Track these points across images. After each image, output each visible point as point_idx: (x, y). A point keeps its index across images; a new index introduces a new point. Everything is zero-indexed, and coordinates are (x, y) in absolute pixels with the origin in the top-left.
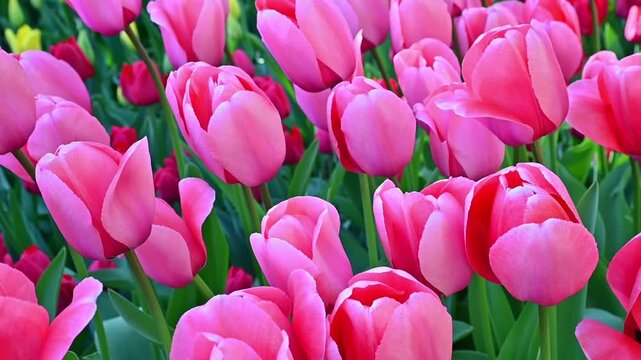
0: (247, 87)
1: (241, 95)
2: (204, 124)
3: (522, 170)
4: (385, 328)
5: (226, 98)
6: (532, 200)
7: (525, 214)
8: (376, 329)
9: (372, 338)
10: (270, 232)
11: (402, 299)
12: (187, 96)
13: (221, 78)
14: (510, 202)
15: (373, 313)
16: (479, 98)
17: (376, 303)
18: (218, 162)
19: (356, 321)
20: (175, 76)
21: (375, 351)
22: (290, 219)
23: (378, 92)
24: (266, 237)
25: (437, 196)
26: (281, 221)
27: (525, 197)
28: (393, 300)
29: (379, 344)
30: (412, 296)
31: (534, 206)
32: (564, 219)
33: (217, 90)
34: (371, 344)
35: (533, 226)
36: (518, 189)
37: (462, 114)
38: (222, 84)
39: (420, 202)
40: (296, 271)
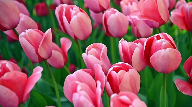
0: (81, 11)
1: (80, 14)
2: (69, 22)
3: (161, 35)
4: (122, 79)
5: (75, 14)
6: (164, 43)
7: (162, 47)
8: (120, 79)
9: (118, 81)
10: (88, 53)
11: (127, 71)
12: (64, 13)
13: (74, 8)
14: (158, 44)
15: (119, 74)
16: (143, 15)
17: (120, 72)
18: (72, 33)
19: (114, 77)
20: (58, 8)
21: (119, 85)
22: (94, 49)
23: (118, 13)
24: (87, 54)
25: (137, 43)
26: (91, 50)
27: (162, 43)
28: (124, 71)
29: (120, 83)
30: (130, 70)
31: (164, 45)
32: (172, 48)
33: (73, 12)
34: (118, 83)
35: (163, 50)
36: (160, 40)
37: (138, 19)
38: (74, 10)
39: (133, 45)
40: (96, 64)
